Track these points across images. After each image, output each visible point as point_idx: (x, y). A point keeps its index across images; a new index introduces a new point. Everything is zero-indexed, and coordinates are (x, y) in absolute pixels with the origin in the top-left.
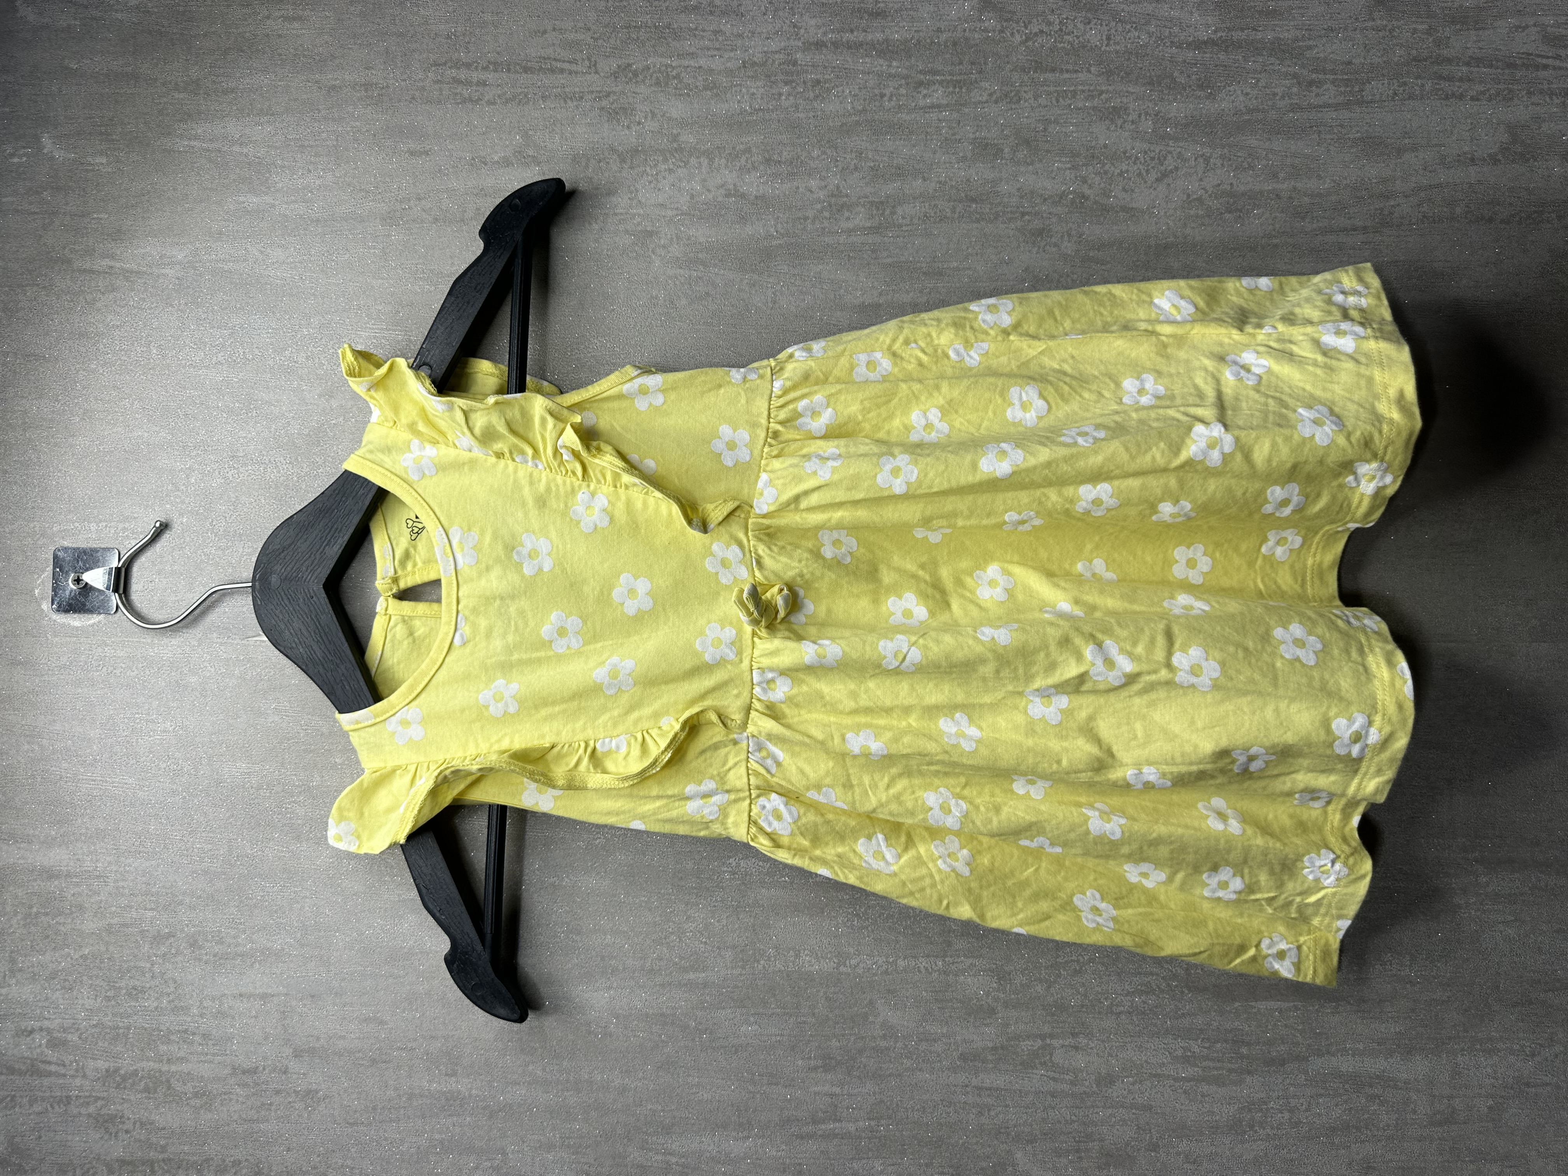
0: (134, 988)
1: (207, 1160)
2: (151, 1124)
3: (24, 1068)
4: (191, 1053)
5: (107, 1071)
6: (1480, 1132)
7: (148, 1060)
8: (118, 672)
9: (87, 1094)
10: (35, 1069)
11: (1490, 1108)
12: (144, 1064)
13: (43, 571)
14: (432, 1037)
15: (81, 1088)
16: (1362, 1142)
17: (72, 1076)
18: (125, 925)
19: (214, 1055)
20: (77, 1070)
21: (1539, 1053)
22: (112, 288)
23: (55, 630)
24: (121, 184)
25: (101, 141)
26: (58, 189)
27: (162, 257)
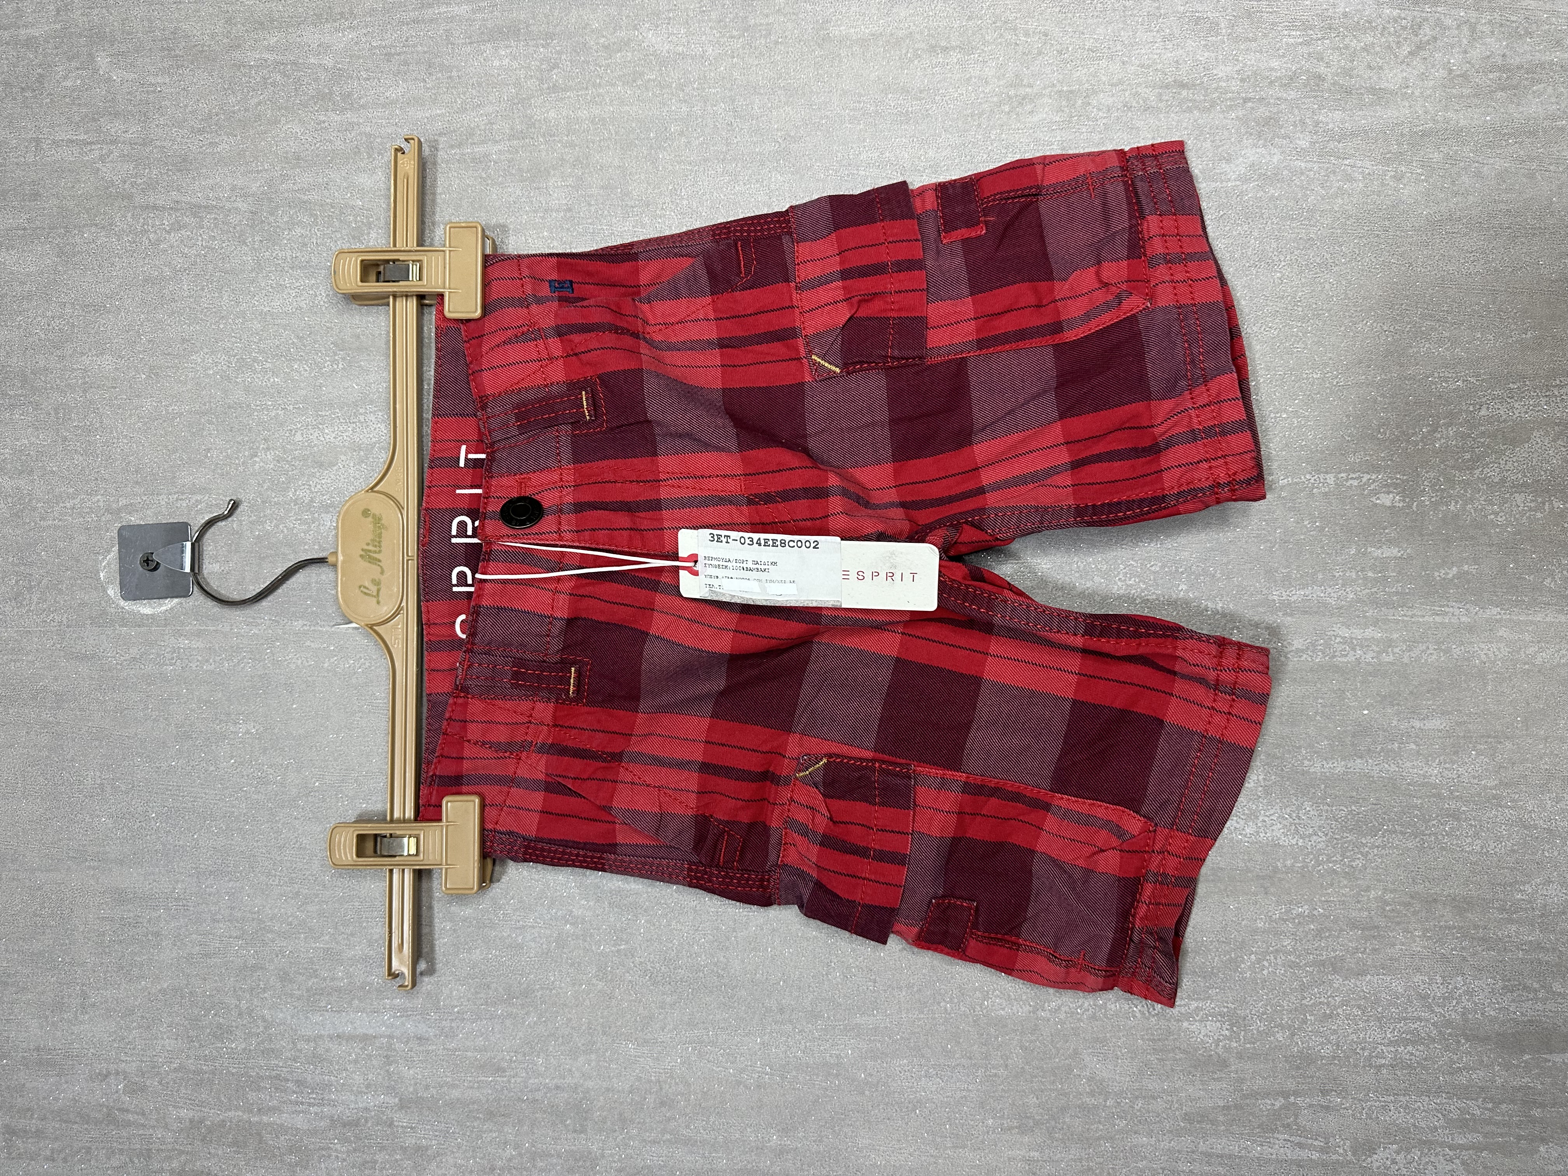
3: (99, 1116)
4: (284, 1102)
5: (191, 1121)
7: (237, 1108)
8: (193, 665)
9: (170, 1147)
10: (111, 1117)
13: (109, 552)
14: (557, 1087)
15: (162, 1140)
17: (153, 1128)
18: (207, 955)
20: (157, 1120)
22: (178, 226)
23: (123, 619)
24: (186, 106)
25: (163, 58)
26: (116, 115)
27: (233, 188)
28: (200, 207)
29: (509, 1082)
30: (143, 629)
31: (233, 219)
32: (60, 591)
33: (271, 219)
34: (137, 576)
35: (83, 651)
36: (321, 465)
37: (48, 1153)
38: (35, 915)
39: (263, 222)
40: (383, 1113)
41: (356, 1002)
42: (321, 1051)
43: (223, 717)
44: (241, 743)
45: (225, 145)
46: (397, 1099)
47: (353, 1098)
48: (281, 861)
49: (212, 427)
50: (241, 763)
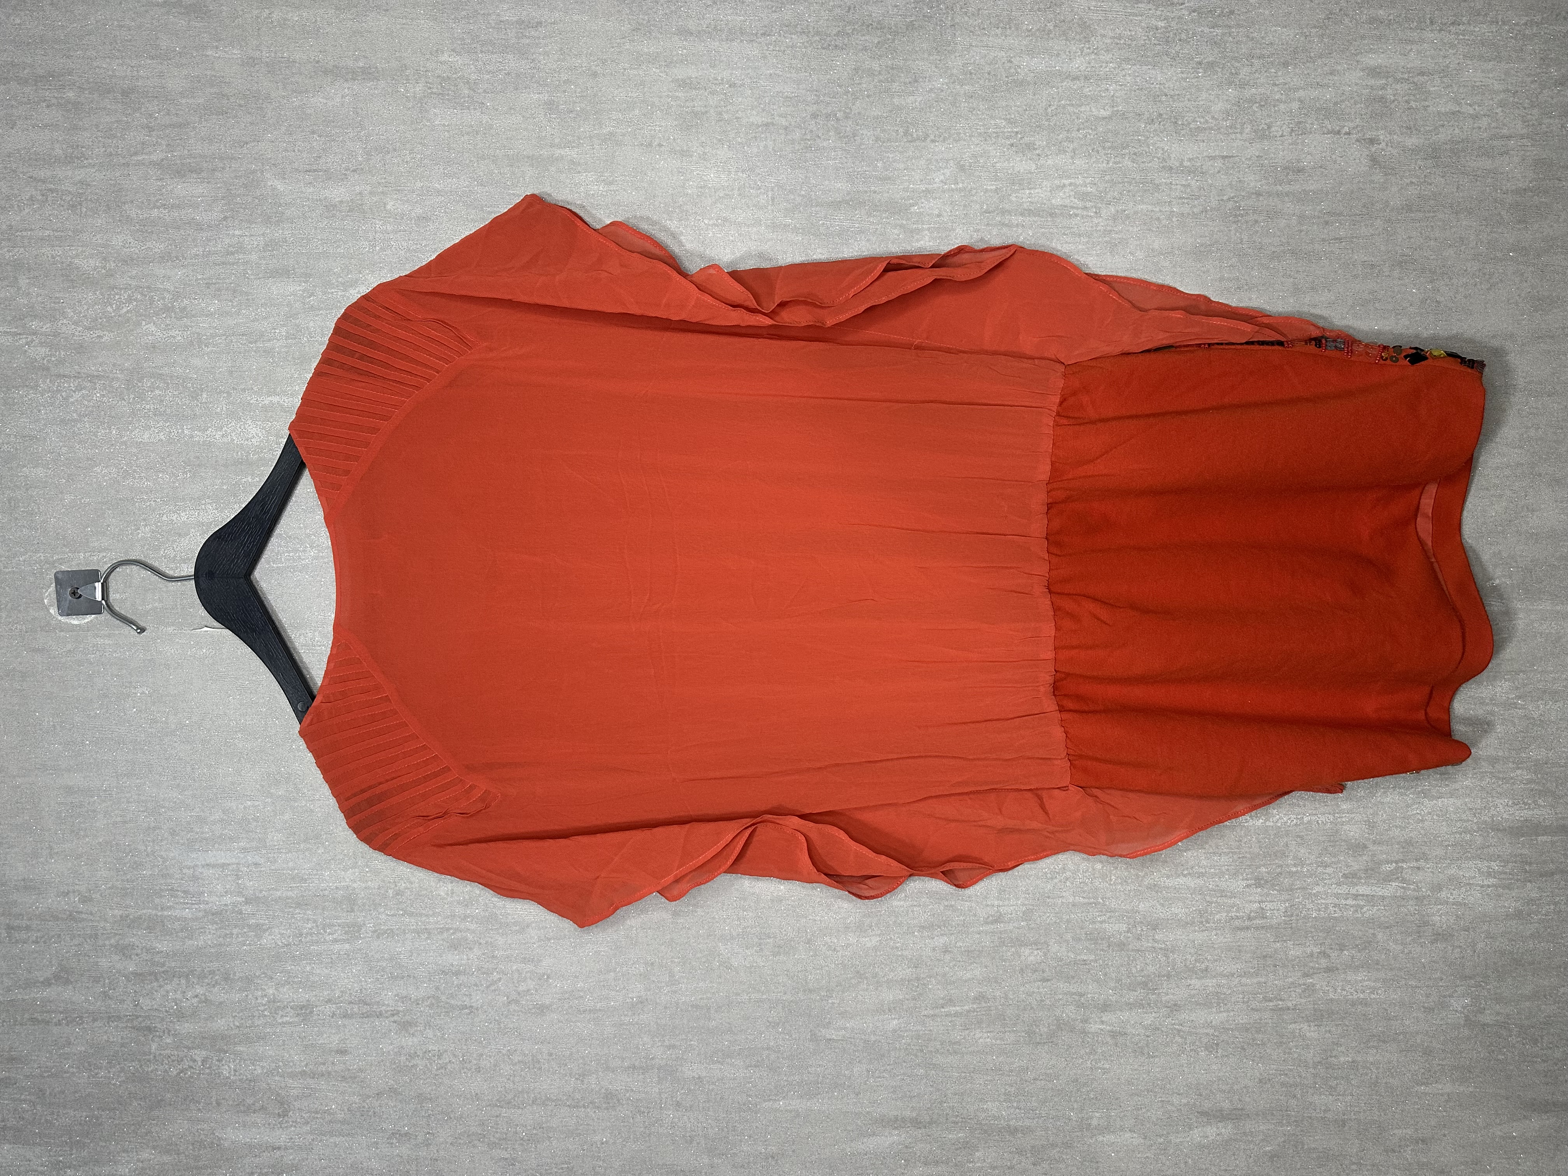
0: (135, 863)
1: (192, 971)
2: (154, 949)
3: (65, 916)
4: (177, 903)
5: (121, 916)
6: (1018, 928)
7: (148, 908)
8: (107, 654)
9: (109, 931)
10: (72, 917)
11: (1024, 913)
12: (144, 911)
13: (49, 587)
14: (337, 888)
15: (104, 928)
16: (942, 935)
17: (98, 921)
18: (125, 822)
19: (193, 904)
20: (100, 917)
21: (1056, 877)
22: (79, 388)
23: (61, 627)
24: (80, 312)
25: (63, 281)
26: (35, 316)
27: (114, 365)
28: (93, 376)
29: (309, 886)
30: (74, 633)
31: (116, 385)
32: (20, 611)
33: (140, 384)
34: (68, 602)
35: (37, 647)
36: (180, 535)
37: (34, 938)
38: (17, 803)
39: (135, 386)
40: (236, 906)
41: (216, 846)
42: (197, 873)
43: (127, 684)
44: (139, 699)
45: (107, 337)
46: (243, 899)
47: (218, 899)
48: (168, 767)
49: (110, 512)
50: (140, 711)
